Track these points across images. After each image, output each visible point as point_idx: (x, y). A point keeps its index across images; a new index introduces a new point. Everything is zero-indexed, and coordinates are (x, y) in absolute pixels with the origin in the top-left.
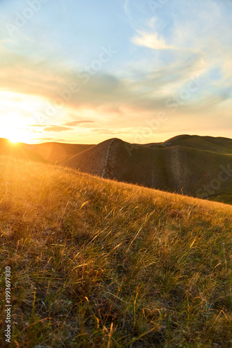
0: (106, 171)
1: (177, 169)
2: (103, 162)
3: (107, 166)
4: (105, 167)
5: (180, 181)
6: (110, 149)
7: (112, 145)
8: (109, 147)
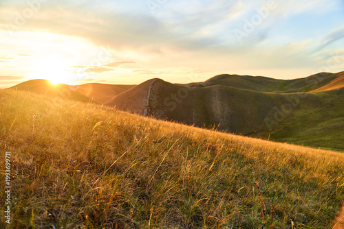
0: (148, 110)
1: (218, 107)
2: (145, 102)
3: (149, 106)
4: (146, 107)
5: (221, 120)
6: (151, 89)
7: (153, 84)
8: (150, 87)
